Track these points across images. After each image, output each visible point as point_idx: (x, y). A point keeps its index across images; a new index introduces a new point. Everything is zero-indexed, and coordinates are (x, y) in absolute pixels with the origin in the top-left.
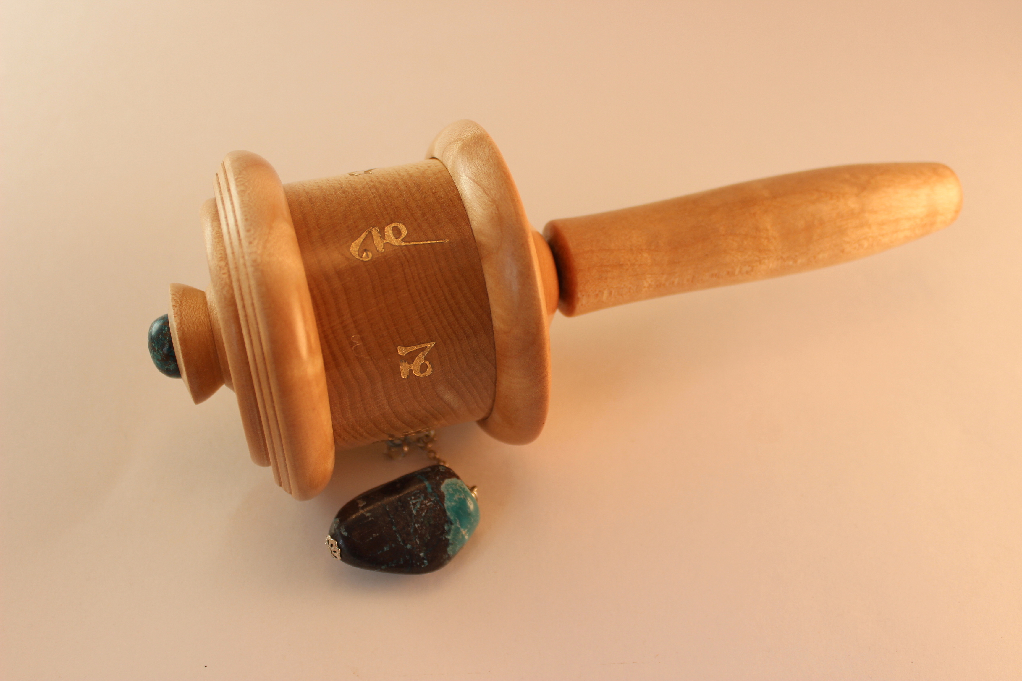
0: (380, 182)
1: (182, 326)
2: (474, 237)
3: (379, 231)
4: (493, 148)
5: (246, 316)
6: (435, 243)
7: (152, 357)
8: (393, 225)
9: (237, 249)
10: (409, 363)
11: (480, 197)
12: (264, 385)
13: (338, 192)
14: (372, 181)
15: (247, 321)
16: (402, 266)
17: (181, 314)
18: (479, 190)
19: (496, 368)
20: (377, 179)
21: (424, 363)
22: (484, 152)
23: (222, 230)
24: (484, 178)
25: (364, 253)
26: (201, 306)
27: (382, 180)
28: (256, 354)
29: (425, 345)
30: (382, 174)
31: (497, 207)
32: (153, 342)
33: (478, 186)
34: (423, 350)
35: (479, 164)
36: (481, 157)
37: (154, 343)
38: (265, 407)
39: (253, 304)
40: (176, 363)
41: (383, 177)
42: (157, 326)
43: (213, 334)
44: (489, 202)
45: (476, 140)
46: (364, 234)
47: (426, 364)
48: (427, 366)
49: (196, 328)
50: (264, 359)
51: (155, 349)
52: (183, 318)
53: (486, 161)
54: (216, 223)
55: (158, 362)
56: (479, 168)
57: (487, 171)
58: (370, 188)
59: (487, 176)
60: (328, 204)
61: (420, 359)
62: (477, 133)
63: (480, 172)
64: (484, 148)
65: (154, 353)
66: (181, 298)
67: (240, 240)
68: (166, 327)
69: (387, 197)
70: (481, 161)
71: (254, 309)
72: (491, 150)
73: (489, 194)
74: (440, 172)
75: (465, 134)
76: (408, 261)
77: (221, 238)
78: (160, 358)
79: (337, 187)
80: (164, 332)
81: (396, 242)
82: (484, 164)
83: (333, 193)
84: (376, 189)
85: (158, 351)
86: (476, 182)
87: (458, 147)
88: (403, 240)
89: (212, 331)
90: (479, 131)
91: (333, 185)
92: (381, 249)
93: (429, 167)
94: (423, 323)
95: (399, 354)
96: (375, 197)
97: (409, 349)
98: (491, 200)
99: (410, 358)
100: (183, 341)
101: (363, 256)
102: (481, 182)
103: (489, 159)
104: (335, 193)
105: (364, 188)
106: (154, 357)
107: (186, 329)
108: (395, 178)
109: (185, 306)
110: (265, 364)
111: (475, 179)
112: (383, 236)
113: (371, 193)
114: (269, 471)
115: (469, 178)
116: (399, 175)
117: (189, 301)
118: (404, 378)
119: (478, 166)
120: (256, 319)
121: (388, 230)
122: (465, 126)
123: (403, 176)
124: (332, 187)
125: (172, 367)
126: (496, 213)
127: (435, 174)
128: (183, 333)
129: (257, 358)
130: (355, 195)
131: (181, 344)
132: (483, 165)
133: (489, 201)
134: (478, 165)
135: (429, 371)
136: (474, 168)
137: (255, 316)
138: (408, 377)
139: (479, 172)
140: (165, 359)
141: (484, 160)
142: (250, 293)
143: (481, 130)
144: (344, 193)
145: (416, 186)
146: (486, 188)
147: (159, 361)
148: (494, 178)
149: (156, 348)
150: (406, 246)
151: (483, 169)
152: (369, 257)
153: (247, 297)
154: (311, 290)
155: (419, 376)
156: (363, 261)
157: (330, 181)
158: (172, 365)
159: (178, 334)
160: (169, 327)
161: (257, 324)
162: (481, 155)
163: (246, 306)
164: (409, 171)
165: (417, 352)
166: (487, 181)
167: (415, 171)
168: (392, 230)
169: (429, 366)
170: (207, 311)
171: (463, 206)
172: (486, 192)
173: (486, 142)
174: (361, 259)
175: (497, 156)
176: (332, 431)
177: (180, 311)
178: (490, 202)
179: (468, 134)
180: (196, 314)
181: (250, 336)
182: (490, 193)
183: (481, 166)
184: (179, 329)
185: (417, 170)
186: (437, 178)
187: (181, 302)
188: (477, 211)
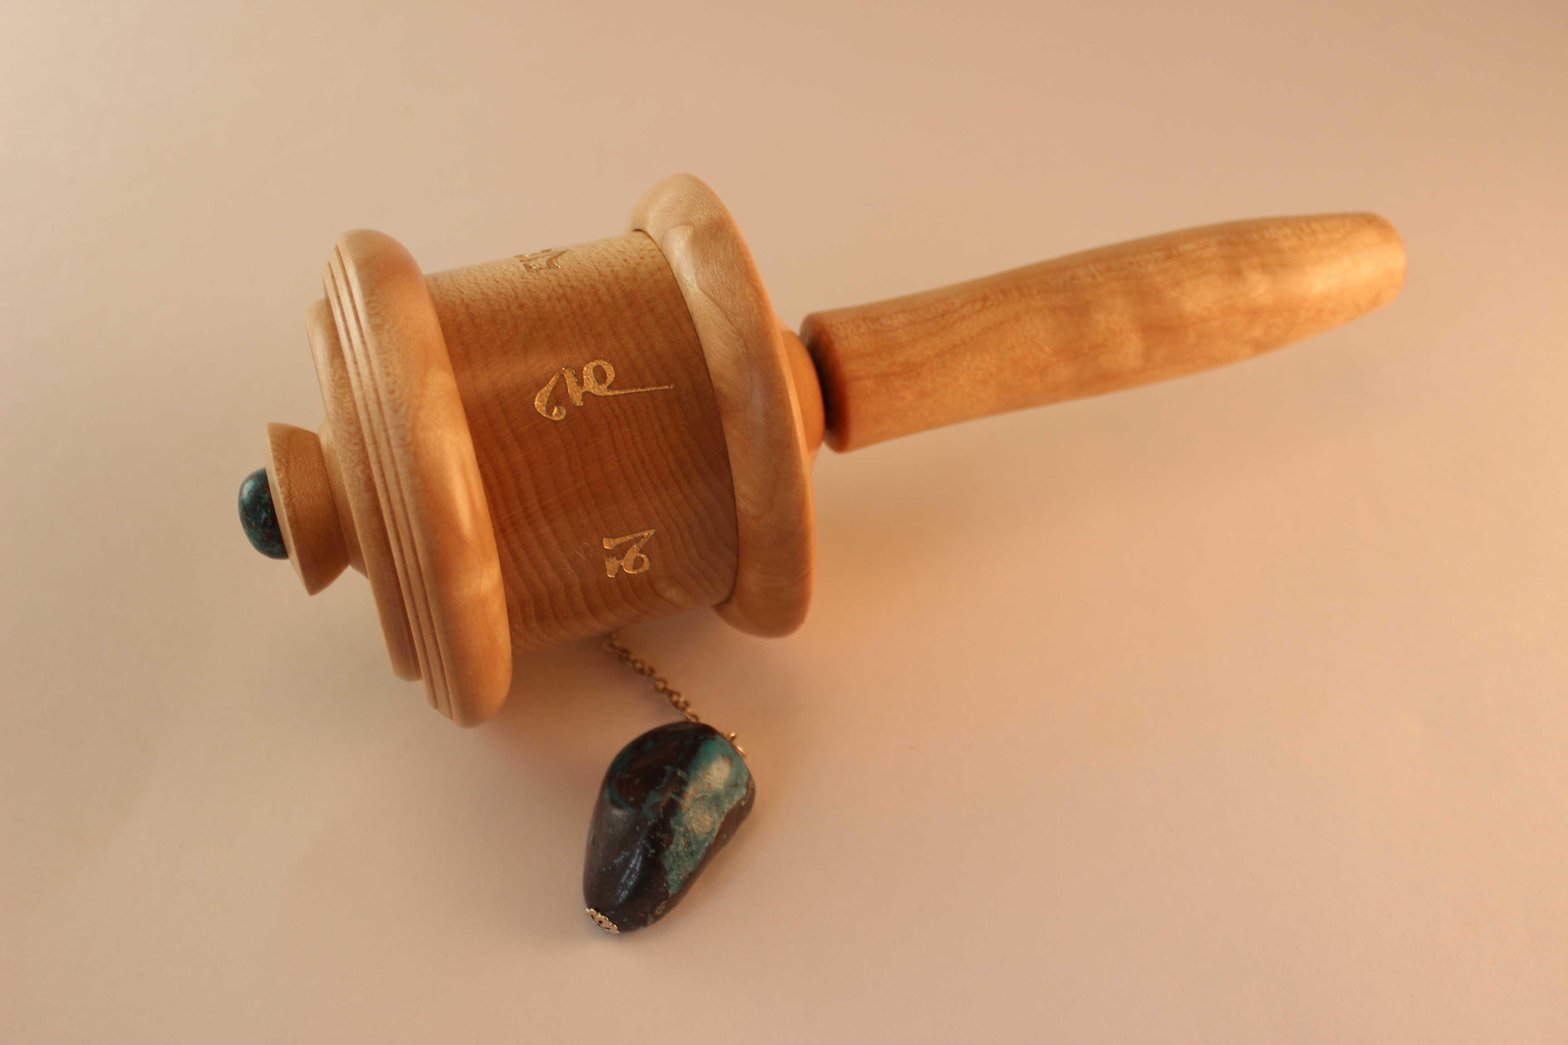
0: (572, 287)
1: (291, 500)
2: (710, 380)
3: (574, 373)
4: (738, 246)
5: (392, 513)
6: (655, 390)
7: (246, 533)
8: (594, 364)
9: (375, 416)
10: (618, 559)
11: (720, 324)
12: (420, 606)
13: (513, 307)
14: (560, 286)
15: (394, 520)
16: (609, 426)
17: (289, 481)
18: (719, 314)
19: (738, 556)
20: (568, 280)
21: (637, 558)
22: (726, 251)
23: (347, 373)
24: (727, 296)
25: (554, 408)
26: (316, 466)
27: (575, 284)
28: (409, 567)
29: (639, 534)
30: (575, 271)
31: (745, 343)
32: (247, 515)
33: (717, 307)
34: (637, 540)
35: (718, 272)
36: (720, 259)
37: (250, 516)
38: (420, 632)
39: (402, 500)
40: (282, 545)
41: (576, 276)
42: (249, 486)
43: (335, 507)
44: (733, 334)
45: (714, 230)
46: (553, 379)
47: (642, 558)
48: (644, 560)
49: (311, 501)
50: (420, 573)
51: (251, 525)
52: (292, 489)
53: (729, 267)
54: (337, 361)
55: (256, 542)
56: (719, 277)
57: (730, 286)
58: (559, 300)
59: (730, 293)
60: (499, 329)
61: (633, 553)
62: (714, 215)
63: (720, 285)
64: (726, 245)
65: (250, 529)
66: (287, 456)
67: (379, 404)
68: (266, 494)
69: (585, 316)
70: (721, 267)
71: (404, 507)
72: (736, 248)
73: (733, 322)
74: (659, 269)
75: (696, 216)
76: (617, 418)
77: (348, 387)
78: (259, 538)
79: (511, 296)
80: (263, 501)
81: (601, 390)
82: (726, 272)
83: (505, 307)
84: (567, 301)
85: (256, 528)
86: (714, 301)
87: (686, 237)
88: (610, 388)
89: (334, 503)
90: (717, 213)
91: (503, 291)
92: (579, 403)
93: (642, 258)
94: (639, 506)
95: (605, 547)
96: (566, 317)
97: (618, 541)
98: (735, 331)
99: (620, 552)
100: (295, 522)
101: (553, 414)
102: (722, 302)
103: (732, 266)
104: (509, 307)
105: (549, 299)
106: (249, 534)
107: (298, 505)
108: (594, 280)
109: (294, 469)
110: (422, 580)
111: (713, 295)
112: (580, 383)
113: (560, 309)
114: (420, 686)
115: (703, 291)
116: (600, 274)
117: (299, 459)
118: (612, 578)
119: (717, 276)
120: (407, 520)
121: (588, 371)
122: (695, 199)
123: (606, 276)
124: (502, 296)
125: (277, 548)
126: (743, 352)
127: (652, 274)
128: (294, 511)
129: (410, 572)
130: (538, 312)
131: (291, 526)
132: (724, 274)
133: (734, 332)
134: (716, 273)
135: (646, 565)
136: (711, 277)
137: (406, 515)
138: (617, 575)
139: (718, 284)
140: (266, 539)
141: (725, 266)
142: (398, 484)
143: (720, 210)
144: (521, 309)
145: (625, 296)
146: (729, 312)
147: (257, 540)
148: (741, 298)
149: (253, 524)
150: (614, 396)
151: (724, 281)
152: (561, 414)
153: (393, 488)
154: (481, 466)
155: (632, 574)
156: (553, 421)
157: (497, 282)
158: (277, 547)
159: (286, 512)
160: (270, 494)
161: (409, 527)
162: (721, 256)
163: (393, 501)
164: (613, 266)
165: (629, 545)
166: (730, 300)
167: (622, 266)
168: (594, 371)
169: (646, 559)
170: (324, 472)
171: (695, 331)
172: (730, 318)
173: (729, 234)
174: (551, 418)
175: (745, 261)
176: (509, 643)
177: (288, 478)
178: (735, 334)
179: (701, 217)
180: (310, 479)
181: (399, 541)
182: (735, 320)
183: (721, 276)
184: (288, 505)
185: (625, 264)
186: (656, 282)
187: (288, 462)
188: (715, 345)
